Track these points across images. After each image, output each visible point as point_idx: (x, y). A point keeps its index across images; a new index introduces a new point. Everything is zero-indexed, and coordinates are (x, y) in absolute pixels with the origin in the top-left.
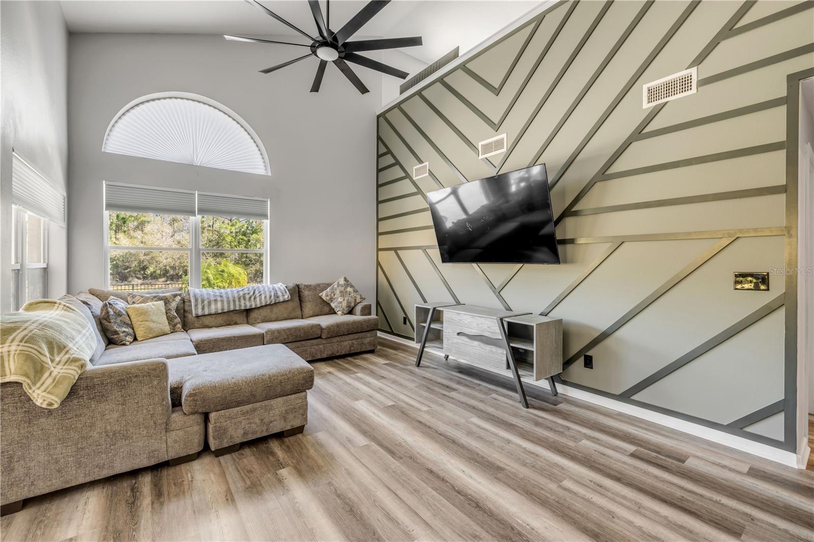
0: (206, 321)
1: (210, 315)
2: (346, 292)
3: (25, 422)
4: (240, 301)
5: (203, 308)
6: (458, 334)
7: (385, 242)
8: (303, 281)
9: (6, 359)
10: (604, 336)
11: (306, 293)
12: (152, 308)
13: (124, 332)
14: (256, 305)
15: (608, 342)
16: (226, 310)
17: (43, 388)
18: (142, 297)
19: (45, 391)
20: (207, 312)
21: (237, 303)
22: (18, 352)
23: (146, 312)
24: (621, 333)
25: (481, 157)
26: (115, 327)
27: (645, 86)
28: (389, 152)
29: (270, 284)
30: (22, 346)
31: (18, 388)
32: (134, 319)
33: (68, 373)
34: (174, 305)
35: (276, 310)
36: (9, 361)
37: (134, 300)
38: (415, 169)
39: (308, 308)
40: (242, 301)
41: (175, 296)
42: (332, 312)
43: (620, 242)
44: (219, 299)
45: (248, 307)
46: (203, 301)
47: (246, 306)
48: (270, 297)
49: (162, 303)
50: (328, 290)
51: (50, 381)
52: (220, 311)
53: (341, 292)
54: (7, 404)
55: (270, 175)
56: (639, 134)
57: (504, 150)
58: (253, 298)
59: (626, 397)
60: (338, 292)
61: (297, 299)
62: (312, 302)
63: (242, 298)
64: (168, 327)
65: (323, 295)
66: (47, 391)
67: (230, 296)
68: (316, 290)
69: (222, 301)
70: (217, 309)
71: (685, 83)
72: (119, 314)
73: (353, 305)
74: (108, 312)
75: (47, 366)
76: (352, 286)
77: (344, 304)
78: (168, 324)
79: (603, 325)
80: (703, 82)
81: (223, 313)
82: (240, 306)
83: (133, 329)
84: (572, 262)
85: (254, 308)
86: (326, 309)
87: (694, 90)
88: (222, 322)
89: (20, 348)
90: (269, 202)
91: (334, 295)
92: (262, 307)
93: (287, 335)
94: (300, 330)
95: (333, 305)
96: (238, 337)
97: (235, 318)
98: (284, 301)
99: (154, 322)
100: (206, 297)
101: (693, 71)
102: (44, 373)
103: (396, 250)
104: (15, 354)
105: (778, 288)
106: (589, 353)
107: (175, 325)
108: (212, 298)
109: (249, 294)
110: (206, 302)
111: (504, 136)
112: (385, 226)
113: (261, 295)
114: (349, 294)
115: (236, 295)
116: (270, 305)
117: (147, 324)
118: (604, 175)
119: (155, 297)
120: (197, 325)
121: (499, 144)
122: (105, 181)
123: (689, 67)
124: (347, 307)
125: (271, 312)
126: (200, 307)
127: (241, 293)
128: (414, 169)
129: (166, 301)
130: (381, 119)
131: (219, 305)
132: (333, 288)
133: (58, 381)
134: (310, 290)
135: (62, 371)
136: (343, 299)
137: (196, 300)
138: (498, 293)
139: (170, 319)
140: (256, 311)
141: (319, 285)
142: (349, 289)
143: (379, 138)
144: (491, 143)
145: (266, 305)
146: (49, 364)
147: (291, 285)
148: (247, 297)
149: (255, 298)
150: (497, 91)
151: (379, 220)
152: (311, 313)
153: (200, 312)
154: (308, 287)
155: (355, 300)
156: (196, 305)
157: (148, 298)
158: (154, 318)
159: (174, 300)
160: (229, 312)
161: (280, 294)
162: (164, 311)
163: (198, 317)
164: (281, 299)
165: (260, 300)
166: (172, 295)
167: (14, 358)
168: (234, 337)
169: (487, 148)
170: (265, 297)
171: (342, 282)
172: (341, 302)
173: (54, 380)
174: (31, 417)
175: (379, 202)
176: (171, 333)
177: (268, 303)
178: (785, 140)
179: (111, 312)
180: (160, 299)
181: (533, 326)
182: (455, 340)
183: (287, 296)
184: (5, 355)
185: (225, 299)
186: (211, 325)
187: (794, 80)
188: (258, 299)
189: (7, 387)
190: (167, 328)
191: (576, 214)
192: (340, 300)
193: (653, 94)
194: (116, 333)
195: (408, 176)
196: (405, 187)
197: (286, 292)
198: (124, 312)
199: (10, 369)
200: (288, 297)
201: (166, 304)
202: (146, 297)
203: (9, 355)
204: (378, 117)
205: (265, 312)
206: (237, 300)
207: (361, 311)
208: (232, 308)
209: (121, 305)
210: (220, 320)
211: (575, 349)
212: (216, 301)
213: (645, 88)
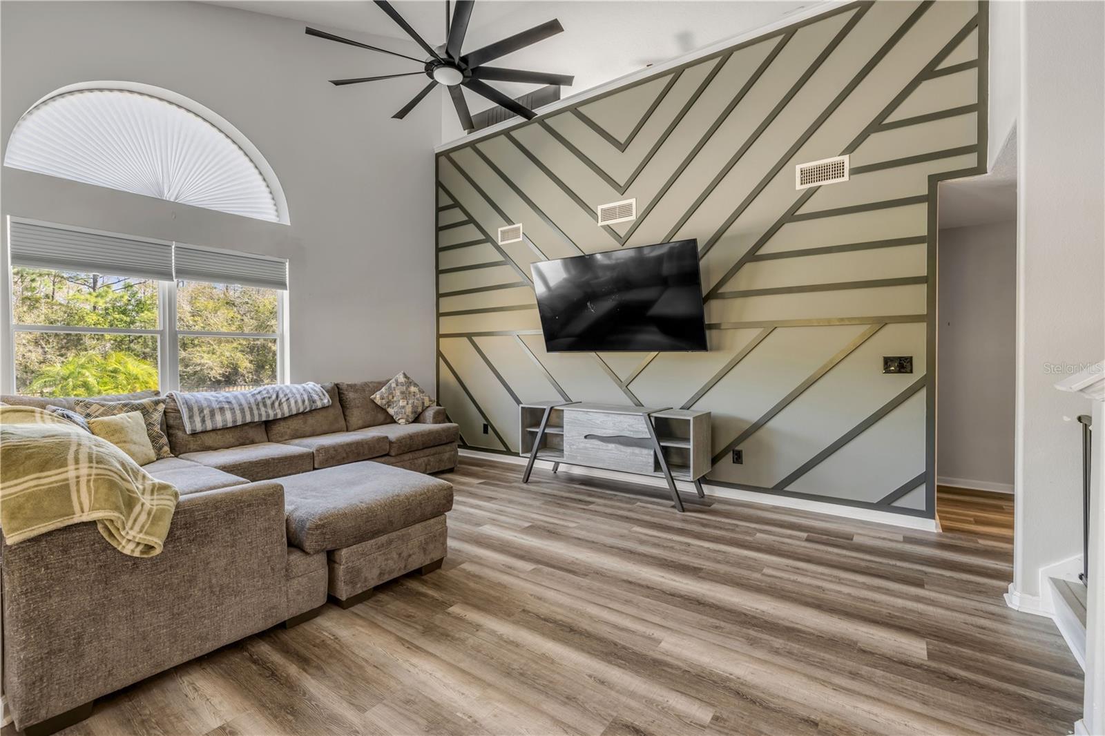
0: (208, 440)
1: (214, 430)
2: (410, 393)
3: (100, 582)
4: (258, 409)
5: (203, 421)
6: (586, 437)
7: (448, 325)
8: (345, 379)
9: (73, 488)
10: (757, 426)
11: (351, 395)
12: (128, 422)
14: (283, 414)
15: (761, 433)
16: (239, 423)
17: (137, 528)
18: (103, 406)
19: (141, 531)
20: (209, 426)
21: (256, 412)
22: (93, 477)
23: (122, 428)
24: (772, 424)
25: (600, 223)
27: (799, 166)
28: (457, 204)
29: (291, 383)
30: (96, 468)
31: (90, 532)
33: (165, 505)
34: (156, 417)
35: (311, 420)
36: (78, 491)
37: (88, 411)
38: (501, 231)
39: (356, 416)
40: (263, 409)
41: (157, 403)
42: (391, 420)
43: (771, 328)
44: (226, 406)
45: (271, 418)
46: (201, 410)
47: (268, 415)
48: (303, 402)
49: (137, 414)
50: (383, 390)
51: (143, 517)
52: (230, 425)
53: (402, 393)
54: (73, 557)
55: (289, 224)
56: (791, 216)
57: (633, 218)
58: (277, 404)
59: (779, 489)
60: (398, 393)
61: (338, 404)
62: (361, 409)
63: (261, 405)
64: (153, 451)
65: (377, 397)
66: (144, 531)
67: (243, 402)
68: (364, 391)
69: (232, 409)
70: (225, 421)
71: (837, 170)
73: (420, 410)
75: (135, 495)
76: (416, 385)
77: (409, 409)
78: (151, 447)
79: (754, 416)
80: (855, 171)
81: (235, 427)
82: (260, 415)
84: (718, 348)
85: (280, 419)
86: (381, 417)
87: (846, 178)
88: (232, 440)
89: (94, 471)
90: (287, 264)
91: (393, 397)
92: (291, 416)
93: (347, 453)
94: (362, 445)
95: (391, 411)
96: (278, 459)
97: (252, 433)
98: (324, 408)
99: (135, 443)
100: (205, 404)
101: (846, 158)
102: (134, 506)
103: (469, 336)
104: (89, 481)
105: (920, 370)
106: (738, 448)
107: (160, 448)
108: (215, 405)
109: (269, 398)
110: (206, 412)
111: (633, 201)
112: (448, 305)
113: (288, 399)
114: (414, 396)
115: (252, 400)
116: (303, 413)
117: (127, 446)
118: (753, 256)
119: (125, 405)
120: (192, 446)
121: (626, 210)
122: (11, 215)
123: (843, 153)
124: (412, 413)
125: (305, 423)
126: (197, 419)
127: (259, 397)
128: (499, 230)
129: (145, 412)
130: (443, 160)
131: (228, 415)
132: (390, 387)
133: (154, 516)
134: (356, 391)
135: (155, 502)
136: (406, 403)
137: (190, 409)
138: (626, 387)
139: (154, 439)
140: (282, 423)
141: (366, 384)
142: (413, 389)
143: (439, 184)
144: (614, 208)
145: (297, 415)
146: (137, 494)
147: (329, 385)
148: (269, 402)
149: (280, 404)
150: (623, 147)
151: (439, 296)
152: (360, 423)
153: (199, 427)
154: (352, 387)
155: (423, 403)
156: (191, 417)
157: (115, 407)
158: (135, 437)
159: (155, 410)
160: (245, 425)
161: (316, 397)
162: (145, 427)
163: (194, 434)
164: (319, 404)
165: (289, 406)
166: (152, 402)
167: (88, 486)
168: (273, 459)
169: (609, 214)
170: (296, 402)
171: (401, 379)
172: (403, 407)
173: (149, 514)
174: (108, 574)
175: (439, 272)
176: (157, 459)
177: (301, 410)
178: (926, 234)
180: (134, 408)
181: (689, 420)
182: (582, 445)
183: (326, 400)
184: (72, 483)
185: (236, 406)
186: (215, 445)
187: (934, 180)
188: (285, 406)
189: (73, 532)
190: (152, 454)
191: (722, 296)
192: (402, 403)
193: (807, 176)
195: (488, 239)
196: (486, 253)
197: (324, 395)
199: (81, 504)
200: (329, 401)
201: (143, 416)
202: (110, 407)
203: (78, 483)
204: (438, 156)
205: (295, 424)
206: (254, 407)
207: (434, 418)
208: (248, 419)
210: (229, 437)
211: (722, 444)
212: (222, 409)
213: (798, 168)
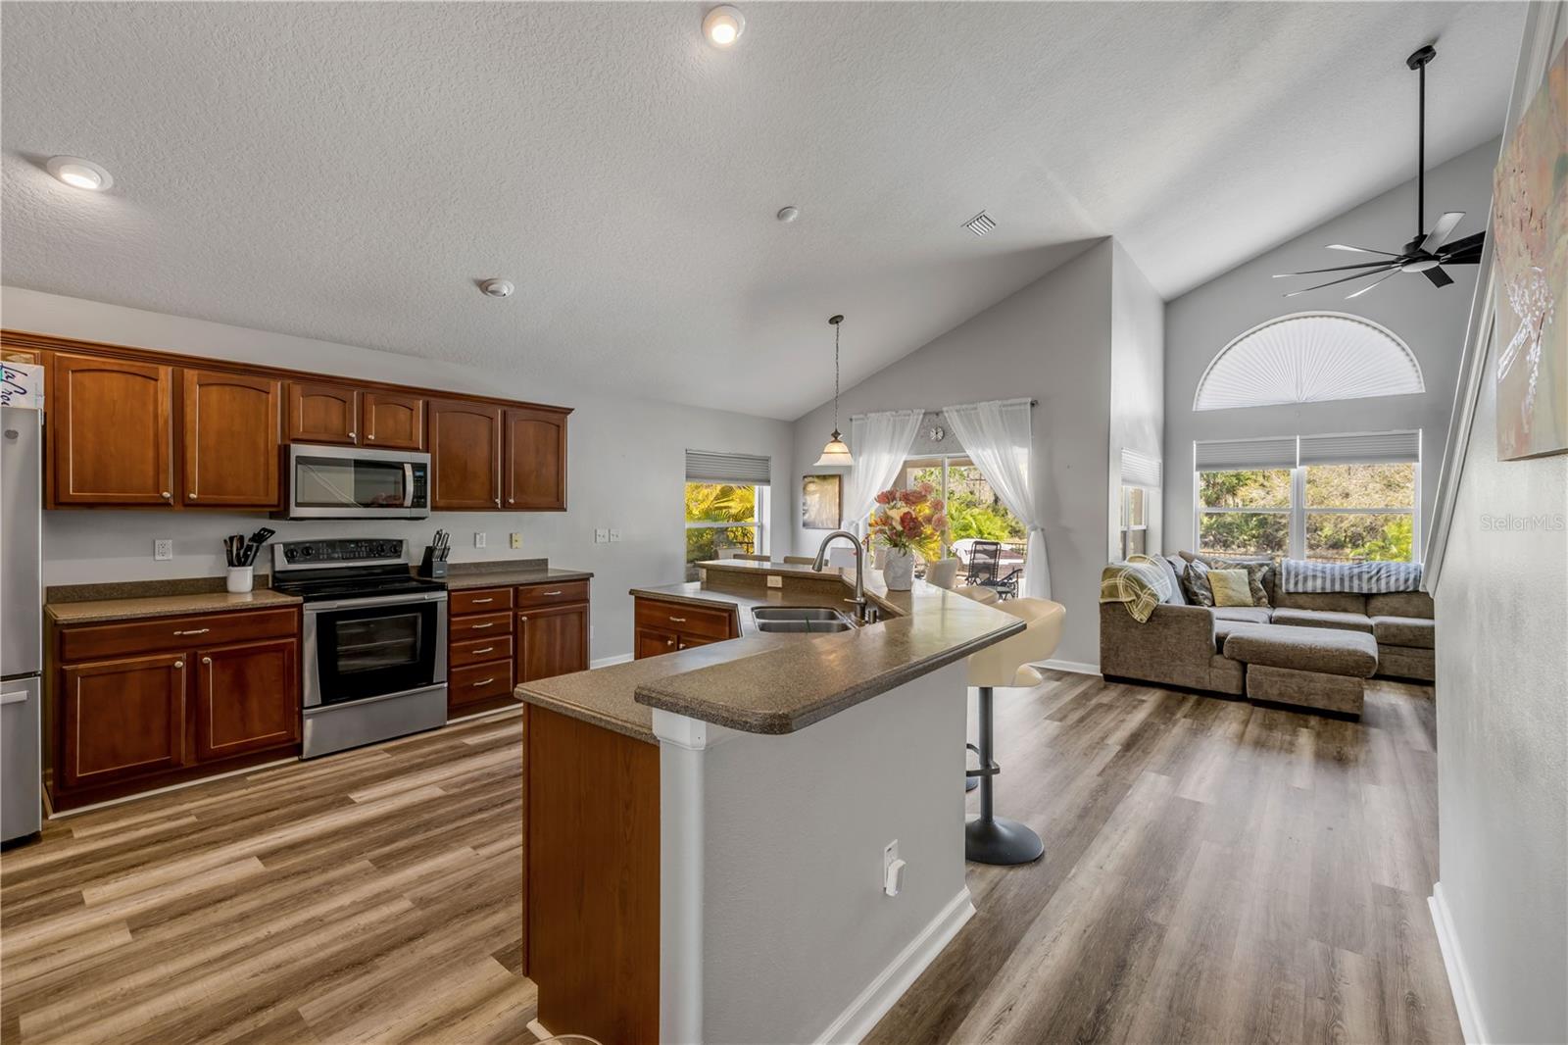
0: (1301, 600)
1: (1305, 593)
4: (1351, 581)
5: (1296, 584)
12: (1235, 576)
13: (1203, 595)
14: (1379, 589)
16: (1328, 590)
20: (1300, 590)
21: (1347, 584)
23: (1228, 579)
26: (1195, 589)
32: (1214, 584)
34: (1259, 575)
37: (1216, 565)
40: (1356, 582)
41: (1262, 565)
44: (1319, 574)
45: (1365, 591)
46: (1297, 576)
47: (1361, 589)
48: (1407, 581)
49: (1245, 571)
52: (1319, 591)
58: (1374, 579)
63: (1356, 578)
64: (1251, 598)
67: (1337, 572)
69: (1324, 578)
70: (1315, 587)
72: (1198, 577)
74: (1189, 574)
78: (1250, 595)
81: (1324, 594)
82: (1351, 587)
83: (1212, 593)
85: (1375, 594)
88: (1322, 605)
90: (1421, 436)
92: (1390, 595)
97: (1343, 602)
99: (1233, 590)
100: (1301, 571)
107: (1260, 599)
108: (1310, 573)
109: (1368, 572)
110: (1301, 577)
113: (1389, 576)
115: (1346, 572)
116: (1403, 594)
117: (1227, 591)
119: (1238, 564)
120: (1287, 602)
122: (1196, 440)
125: (1407, 605)
126: (1292, 581)
127: (1356, 571)
129: (1251, 571)
131: (1319, 582)
137: (1288, 573)
139: (1254, 591)
140: (1381, 599)
145: (1398, 593)
148: (1365, 577)
149: (1378, 580)
153: (1292, 588)
156: (1287, 580)
157: (1232, 565)
158: (1234, 586)
159: (1260, 570)
160: (1333, 593)
162: (1247, 581)
163: (1289, 593)
165: (1387, 583)
166: (1260, 564)
170: (1397, 580)
176: (1255, 605)
177: (1402, 588)
179: (1192, 574)
180: (1244, 567)
185: (1328, 575)
186: (1307, 605)
188: (1383, 582)
194: (1196, 594)
198: (1204, 576)
201: (1249, 574)
205: (1395, 602)
206: (1347, 579)
208: (1337, 588)
209: (1202, 568)
210: (1319, 601)
212: (1315, 577)
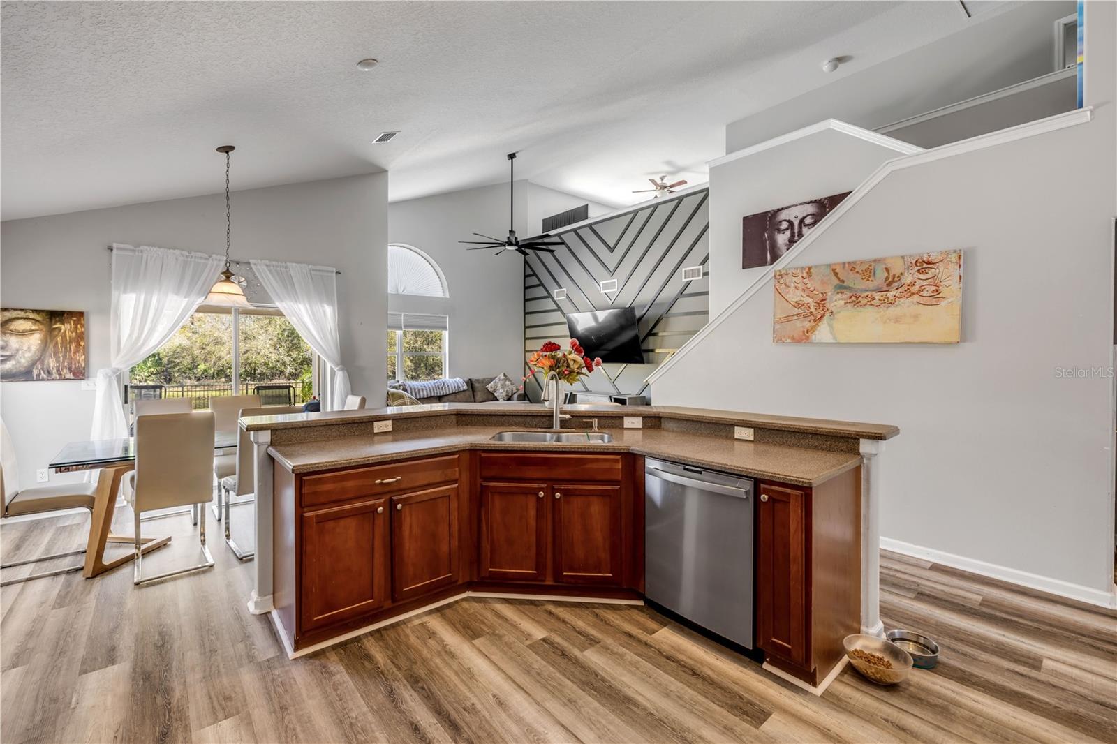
2: (506, 385)
4: (436, 390)
7: (531, 345)
8: (474, 377)
11: (477, 385)
14: (446, 393)
16: (429, 396)
25: (602, 292)
28: (535, 274)
29: (450, 378)
35: (458, 396)
38: (556, 291)
39: (479, 395)
40: (438, 390)
42: (496, 399)
44: (424, 388)
45: (442, 394)
46: (415, 390)
47: (440, 393)
48: (455, 387)
50: (492, 383)
53: (502, 385)
55: (449, 297)
56: (681, 295)
57: (616, 289)
58: (443, 388)
60: (499, 385)
61: (471, 390)
62: (481, 392)
63: (437, 388)
65: (489, 387)
67: (430, 386)
68: (483, 382)
69: (426, 390)
71: (698, 273)
73: (510, 395)
76: (510, 380)
77: (504, 394)
80: (705, 274)
81: (428, 398)
82: (437, 393)
85: (445, 395)
86: (491, 397)
87: (701, 278)
90: (448, 318)
91: (497, 387)
92: (450, 394)
95: (496, 395)
98: (464, 391)
100: (416, 387)
101: (701, 267)
108: (420, 388)
109: (441, 385)
110: (417, 390)
111: (616, 280)
112: (531, 333)
113: (448, 386)
114: (508, 387)
115: (434, 386)
116: (455, 393)
121: (612, 285)
123: (700, 265)
124: (506, 396)
125: (456, 396)
127: (436, 385)
132: (496, 382)
134: (479, 383)
136: (503, 389)
138: (613, 382)
140: (446, 397)
141: (484, 379)
142: (507, 383)
143: (526, 262)
144: (608, 283)
145: (452, 393)
147: (466, 379)
148: (440, 387)
149: (445, 388)
150: (612, 250)
151: (526, 339)
152: (481, 399)
154: (477, 381)
155: (512, 391)
160: (431, 397)
161: (460, 385)
164: (462, 389)
165: (449, 389)
169: (606, 286)
170: (452, 387)
171: (502, 376)
172: (502, 393)
175: (525, 328)
177: (454, 390)
183: (465, 387)
185: (427, 388)
188: (447, 389)
192: (501, 391)
193: (687, 274)
195: (550, 296)
197: (464, 384)
205: (451, 398)
208: (433, 395)
213: (684, 270)
